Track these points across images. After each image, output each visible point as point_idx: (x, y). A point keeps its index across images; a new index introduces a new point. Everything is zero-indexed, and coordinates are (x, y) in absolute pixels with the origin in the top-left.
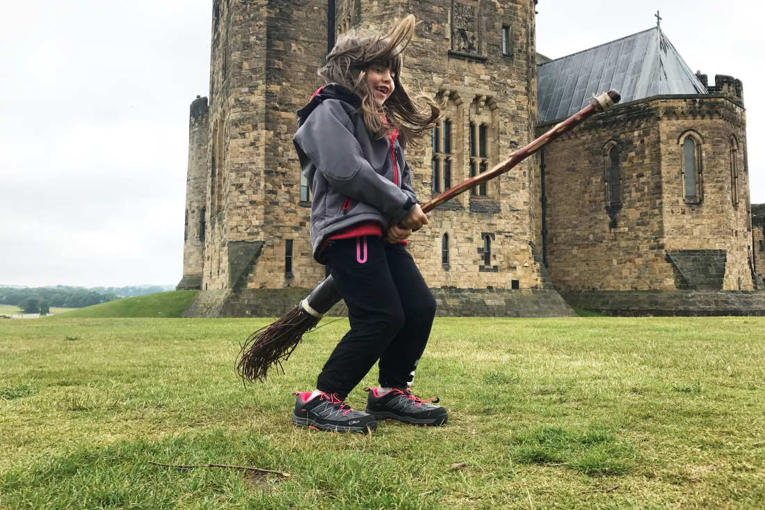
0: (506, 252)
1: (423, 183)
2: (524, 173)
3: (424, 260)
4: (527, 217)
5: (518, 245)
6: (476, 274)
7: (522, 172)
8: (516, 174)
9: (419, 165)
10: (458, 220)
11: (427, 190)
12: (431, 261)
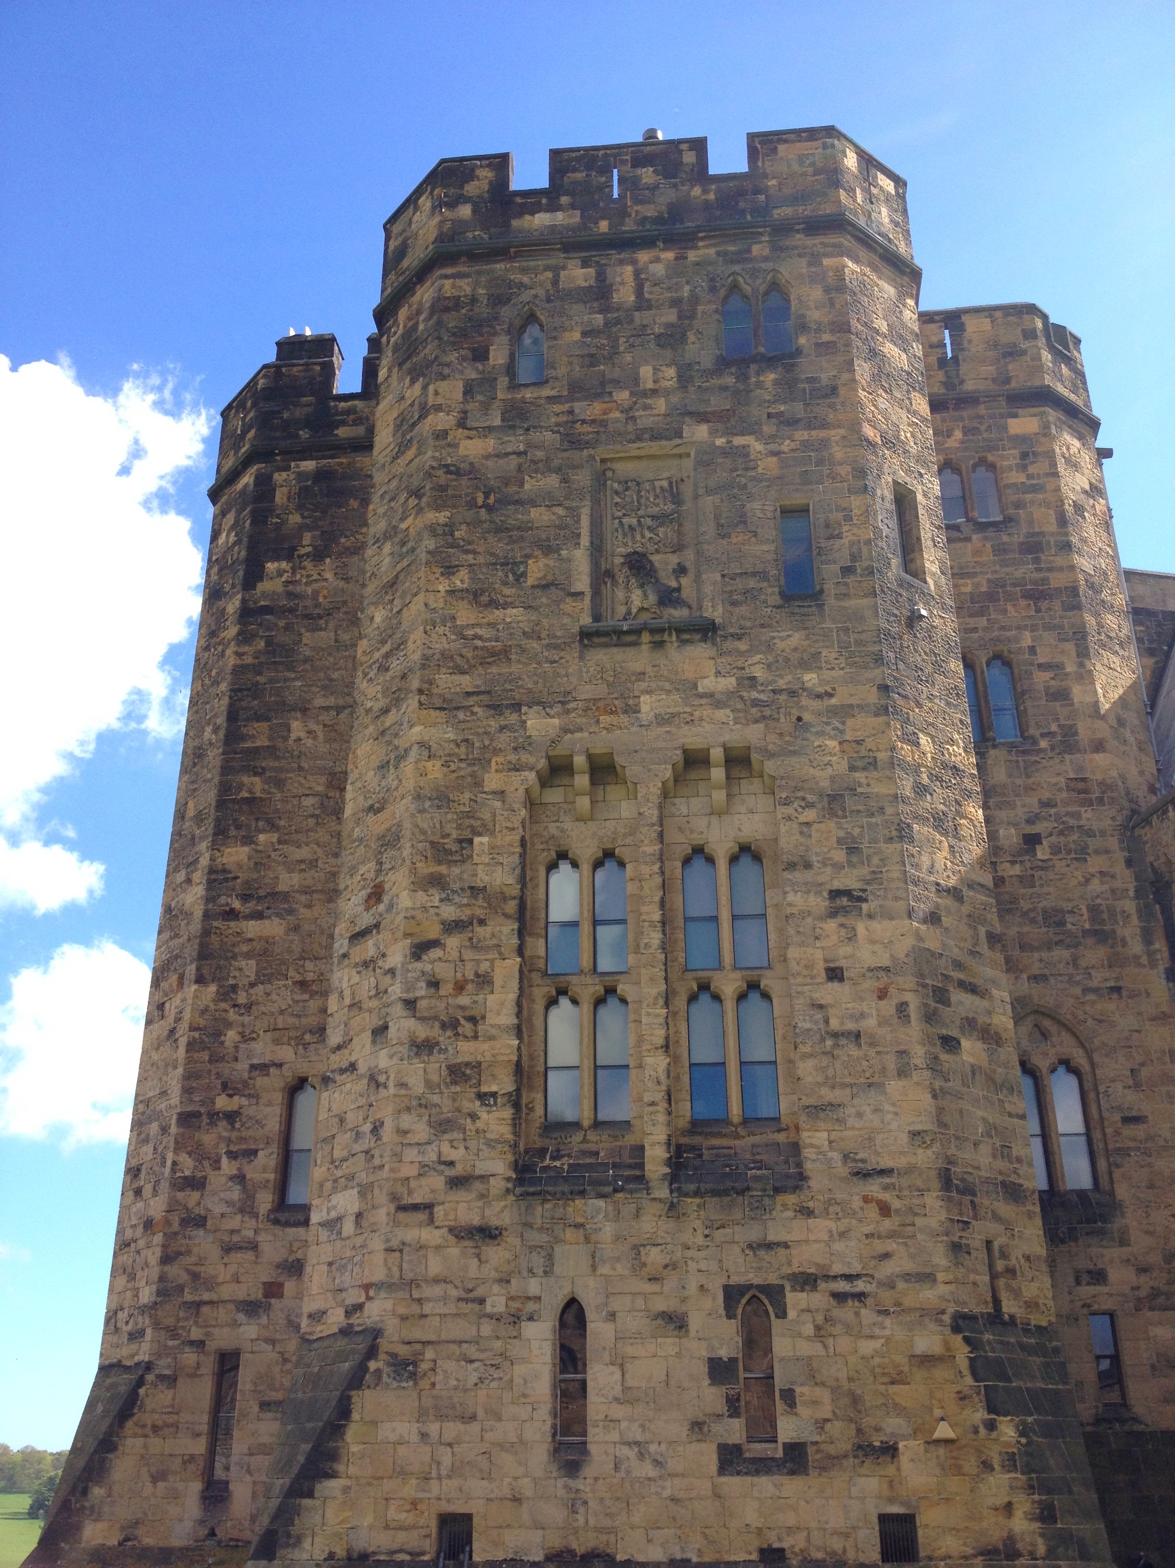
0: (843, 1375)
1: (481, 1096)
2: (902, 1008)
3: (475, 1427)
4: (933, 1200)
5: (900, 1334)
6: (704, 1487)
7: (888, 1007)
8: (863, 1016)
9: (467, 1028)
10: (617, 1238)
11: (493, 1120)
12: (506, 1431)
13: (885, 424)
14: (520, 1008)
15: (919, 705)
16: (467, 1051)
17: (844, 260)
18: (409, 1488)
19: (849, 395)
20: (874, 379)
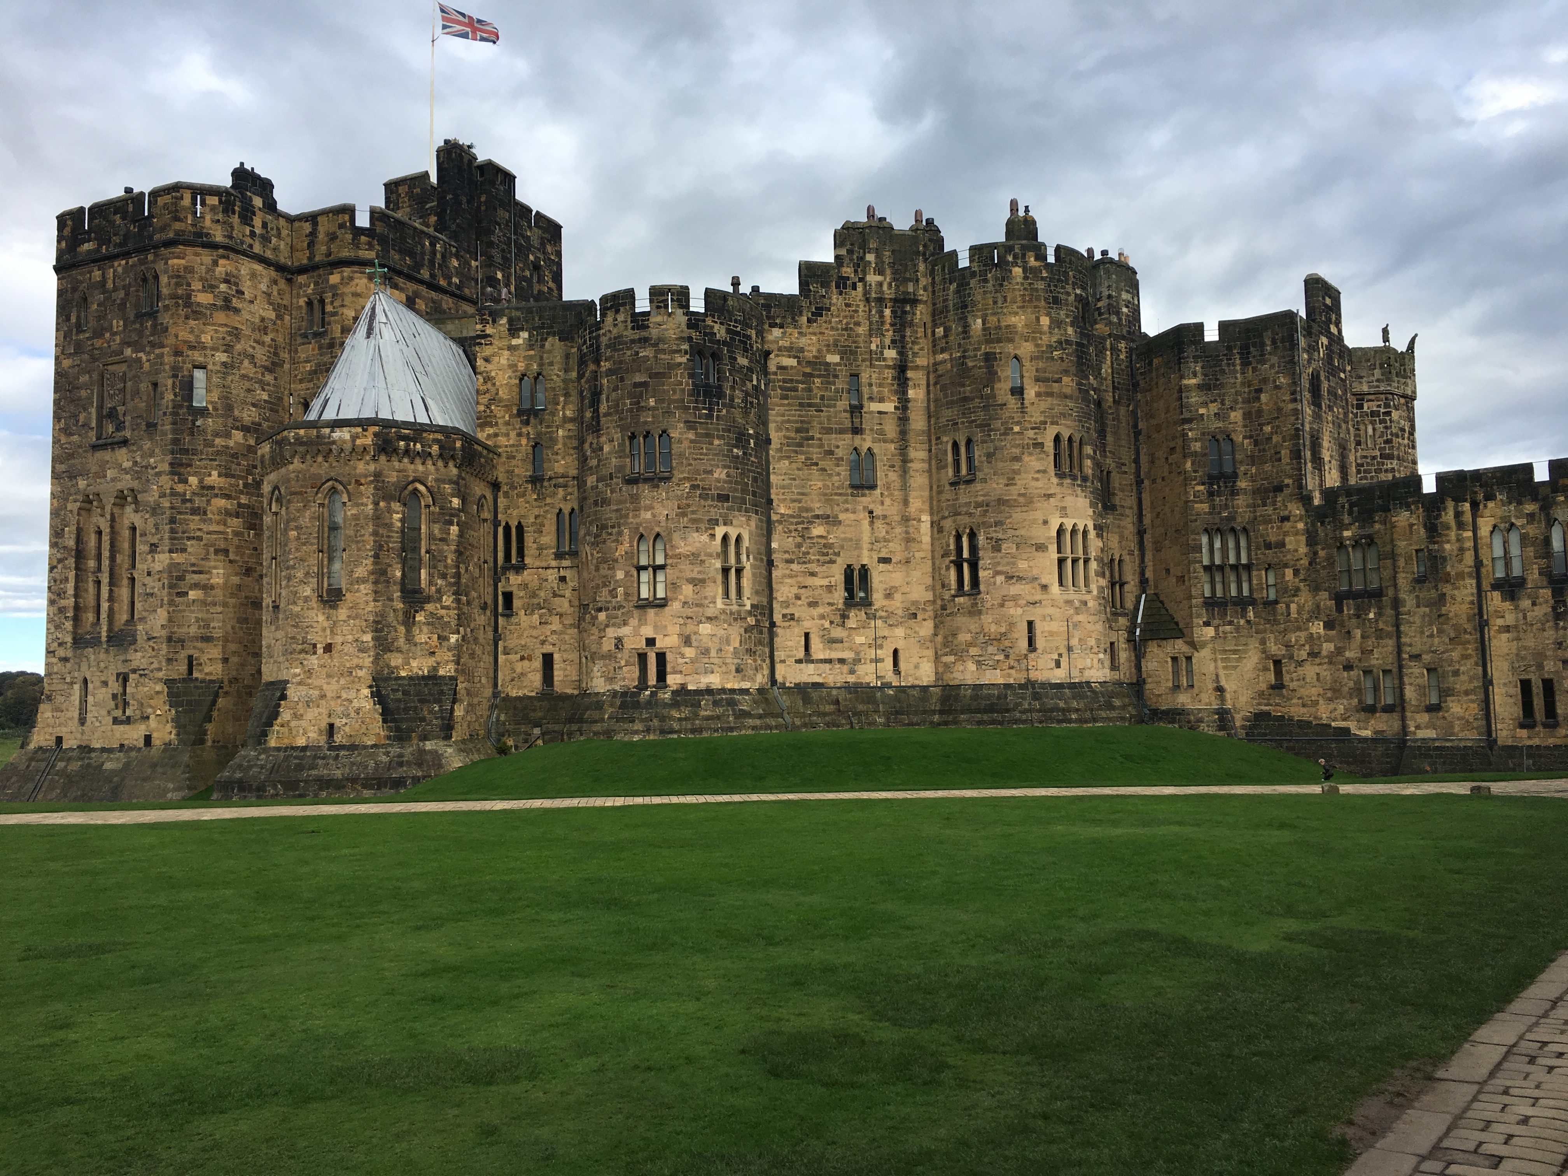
0: (140, 697)
3: (63, 713)
5: (153, 685)
6: (109, 728)
8: (155, 587)
9: (63, 595)
10: (95, 660)
11: (69, 625)
12: (69, 714)
13: (191, 338)
14: (76, 588)
15: (190, 465)
16: (63, 603)
17: (176, 261)
18: (50, 730)
19: (172, 331)
20: (187, 318)
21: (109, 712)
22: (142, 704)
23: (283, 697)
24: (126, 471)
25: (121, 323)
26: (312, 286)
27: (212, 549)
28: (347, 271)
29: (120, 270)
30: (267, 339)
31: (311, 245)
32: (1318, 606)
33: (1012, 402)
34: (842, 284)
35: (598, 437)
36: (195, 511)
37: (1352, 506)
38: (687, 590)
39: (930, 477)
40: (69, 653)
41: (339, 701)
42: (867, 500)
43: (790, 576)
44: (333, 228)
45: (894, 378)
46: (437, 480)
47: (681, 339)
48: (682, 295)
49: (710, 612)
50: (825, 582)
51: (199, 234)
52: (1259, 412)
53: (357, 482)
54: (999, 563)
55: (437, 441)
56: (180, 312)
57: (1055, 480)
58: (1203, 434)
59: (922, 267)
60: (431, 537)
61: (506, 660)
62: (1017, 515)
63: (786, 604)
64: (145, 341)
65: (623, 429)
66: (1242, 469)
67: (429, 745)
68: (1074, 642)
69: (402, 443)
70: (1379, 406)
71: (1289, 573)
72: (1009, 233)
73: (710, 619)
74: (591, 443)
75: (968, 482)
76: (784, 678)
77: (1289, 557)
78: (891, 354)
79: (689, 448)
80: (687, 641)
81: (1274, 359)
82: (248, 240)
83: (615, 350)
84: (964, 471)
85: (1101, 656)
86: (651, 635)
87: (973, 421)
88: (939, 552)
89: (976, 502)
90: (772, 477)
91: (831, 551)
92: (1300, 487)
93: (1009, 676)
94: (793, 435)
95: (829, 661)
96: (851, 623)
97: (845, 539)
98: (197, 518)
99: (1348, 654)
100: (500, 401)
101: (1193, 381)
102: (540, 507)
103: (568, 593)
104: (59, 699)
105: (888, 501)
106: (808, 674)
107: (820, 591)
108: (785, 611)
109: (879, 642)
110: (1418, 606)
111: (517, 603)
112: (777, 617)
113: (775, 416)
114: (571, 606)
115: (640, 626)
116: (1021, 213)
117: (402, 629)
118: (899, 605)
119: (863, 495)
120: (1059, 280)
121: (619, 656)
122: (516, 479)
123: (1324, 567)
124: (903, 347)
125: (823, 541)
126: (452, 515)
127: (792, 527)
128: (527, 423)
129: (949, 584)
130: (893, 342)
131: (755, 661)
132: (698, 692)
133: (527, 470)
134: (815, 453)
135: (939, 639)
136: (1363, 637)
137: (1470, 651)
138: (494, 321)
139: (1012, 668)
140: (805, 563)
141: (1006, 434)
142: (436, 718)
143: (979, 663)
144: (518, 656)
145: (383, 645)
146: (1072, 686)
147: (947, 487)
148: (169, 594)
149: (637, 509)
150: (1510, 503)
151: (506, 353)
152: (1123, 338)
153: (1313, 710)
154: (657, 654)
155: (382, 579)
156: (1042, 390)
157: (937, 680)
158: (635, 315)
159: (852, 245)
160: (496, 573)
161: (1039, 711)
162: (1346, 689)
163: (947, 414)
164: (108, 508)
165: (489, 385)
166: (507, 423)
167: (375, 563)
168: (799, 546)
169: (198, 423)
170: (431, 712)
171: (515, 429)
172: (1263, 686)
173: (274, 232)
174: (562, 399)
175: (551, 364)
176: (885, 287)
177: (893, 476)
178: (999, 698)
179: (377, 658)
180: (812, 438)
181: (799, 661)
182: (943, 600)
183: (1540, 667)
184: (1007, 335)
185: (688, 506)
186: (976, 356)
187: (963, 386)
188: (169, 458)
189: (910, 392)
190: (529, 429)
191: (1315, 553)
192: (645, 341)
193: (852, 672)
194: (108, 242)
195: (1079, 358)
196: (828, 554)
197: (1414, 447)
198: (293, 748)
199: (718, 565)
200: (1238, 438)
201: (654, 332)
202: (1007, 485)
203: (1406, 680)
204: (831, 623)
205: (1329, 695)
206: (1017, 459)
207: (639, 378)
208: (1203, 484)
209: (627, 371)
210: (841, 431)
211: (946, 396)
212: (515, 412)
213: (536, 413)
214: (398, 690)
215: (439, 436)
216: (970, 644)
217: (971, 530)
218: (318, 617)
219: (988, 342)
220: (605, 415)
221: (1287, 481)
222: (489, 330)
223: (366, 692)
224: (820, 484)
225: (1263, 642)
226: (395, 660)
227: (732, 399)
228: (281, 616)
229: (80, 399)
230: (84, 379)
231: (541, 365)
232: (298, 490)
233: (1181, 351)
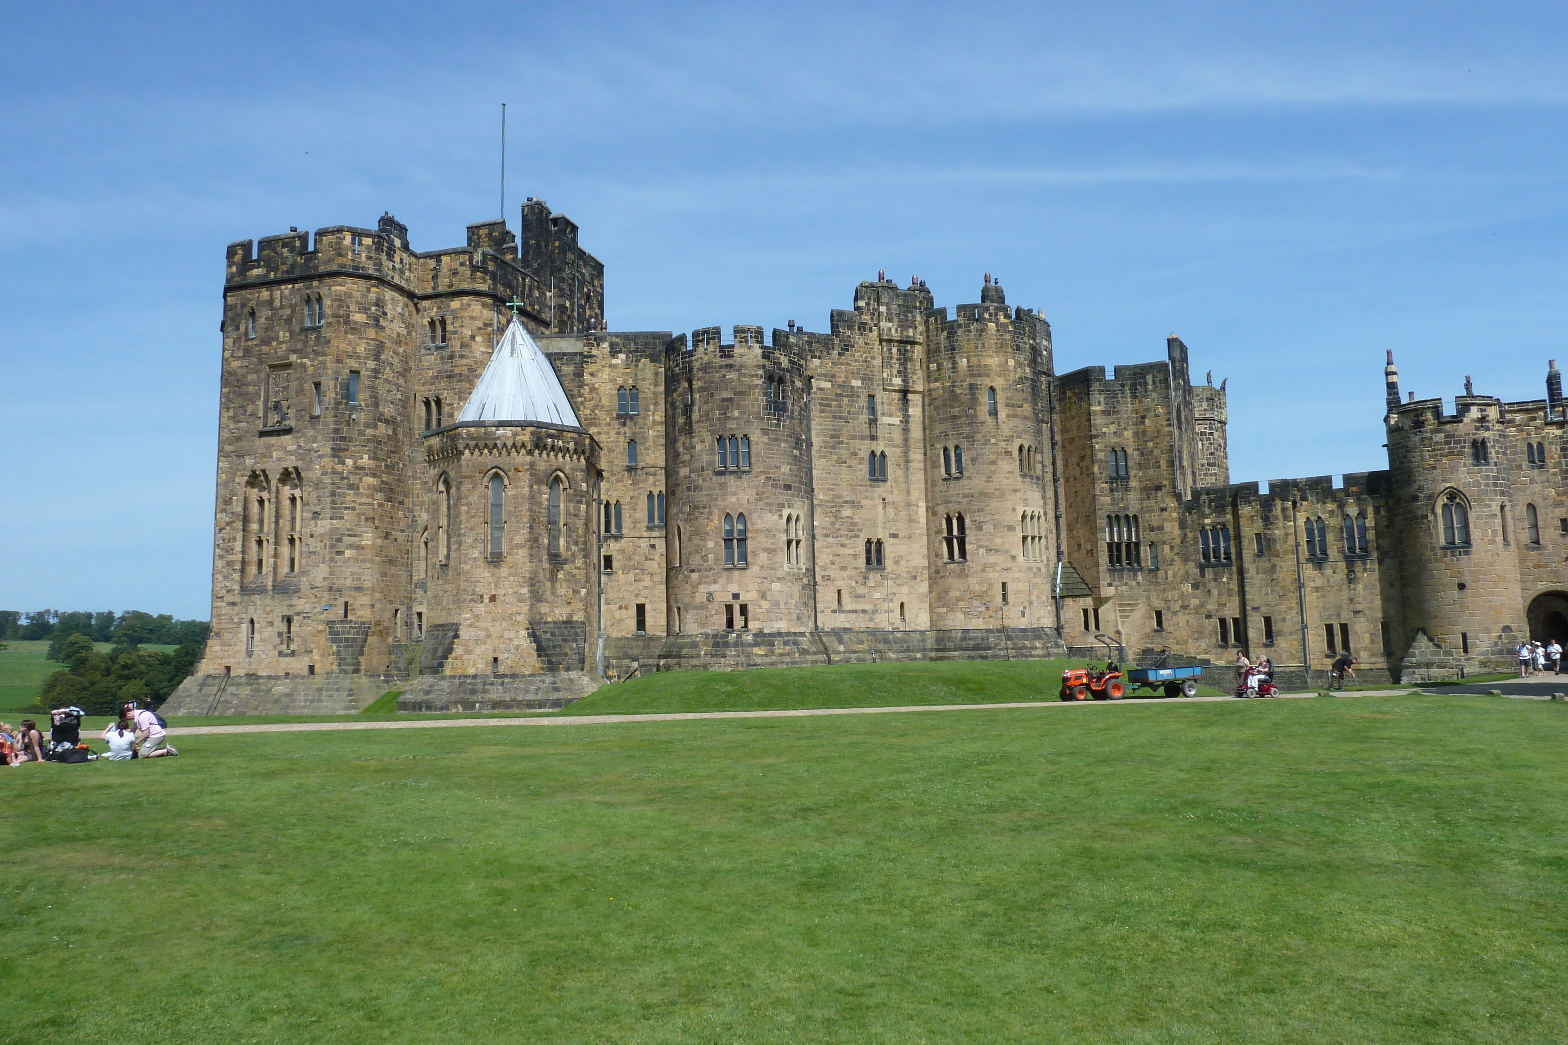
0: (304, 635)
1: (234, 570)
3: (232, 648)
5: (316, 626)
6: (275, 660)
10: (261, 605)
11: (236, 576)
12: (237, 648)
13: (350, 349)
14: (243, 546)
15: (347, 450)
16: (230, 558)
17: (338, 288)
18: (219, 661)
19: (334, 343)
20: (346, 333)
21: (275, 647)
22: (306, 641)
23: (456, 636)
24: (291, 453)
25: (288, 334)
26: (435, 309)
27: (363, 517)
28: (466, 299)
29: (287, 292)
30: (401, 350)
31: (435, 277)
32: (1187, 573)
33: (989, 420)
34: (863, 326)
35: (691, 438)
36: (351, 487)
37: (1211, 501)
38: (763, 557)
39: (926, 474)
40: (237, 599)
41: (502, 640)
42: (881, 490)
43: (827, 547)
44: (456, 265)
45: (899, 400)
46: (572, 469)
47: (758, 366)
48: (759, 334)
49: (780, 574)
50: (852, 552)
51: (357, 268)
52: (1144, 432)
53: (517, 470)
54: (981, 539)
55: (573, 439)
56: (341, 328)
57: (1020, 479)
58: (1106, 447)
59: (918, 318)
60: (568, 513)
61: (608, 610)
62: (994, 504)
63: (824, 568)
64: (309, 350)
65: (712, 432)
66: (1133, 472)
67: (573, 674)
68: (1034, 598)
69: (549, 440)
70: (1206, 428)
71: (1167, 548)
72: (983, 299)
73: (779, 579)
74: (684, 443)
75: (957, 479)
76: (824, 624)
77: (1167, 537)
78: (897, 381)
79: (764, 449)
80: (763, 596)
81: (1154, 395)
82: (391, 273)
83: (706, 372)
84: (953, 470)
85: (1049, 608)
86: (736, 592)
87: (961, 434)
88: (933, 530)
89: (963, 494)
90: (814, 471)
91: (856, 528)
92: (1174, 487)
93: (989, 623)
94: (828, 440)
95: (855, 611)
96: (871, 583)
97: (866, 520)
98: (352, 492)
99: (1209, 607)
100: (603, 406)
101: (1099, 408)
102: (634, 490)
103: (657, 558)
104: (227, 636)
105: (895, 491)
106: (841, 621)
107: (848, 559)
108: (824, 573)
109: (890, 598)
110: (1258, 573)
111: (615, 564)
112: (818, 578)
113: (816, 426)
114: (660, 567)
115: (727, 584)
116: (992, 283)
117: (549, 584)
118: (904, 569)
119: (878, 486)
120: (1020, 333)
121: (710, 606)
122: (615, 468)
123: (1191, 545)
124: (906, 376)
125: (850, 521)
126: (582, 496)
127: (829, 510)
128: (624, 424)
129: (942, 555)
130: (899, 372)
131: (808, 611)
132: (772, 635)
133: (624, 461)
134: (845, 454)
135: (934, 594)
136: (1219, 595)
137: (1293, 605)
138: (598, 345)
139: (991, 617)
140: (837, 537)
141: (985, 444)
142: (575, 654)
143: (966, 613)
144: (617, 606)
145: (536, 597)
146: (1034, 630)
147: (940, 482)
148: (331, 553)
149: (724, 495)
150: (1318, 502)
151: (607, 369)
152: (1044, 373)
153: (1184, 647)
154: (741, 606)
155: (535, 545)
156: (1011, 412)
157: (931, 626)
158: (721, 347)
159: (869, 299)
160: (599, 541)
161: (1012, 649)
162: (1207, 631)
163: (939, 428)
164: (274, 483)
165: (594, 395)
166: (609, 424)
167: (531, 533)
168: (833, 524)
169: (354, 417)
170: (571, 649)
171: (614, 429)
172: (1148, 630)
173: (407, 266)
174: (652, 407)
175: (644, 379)
176: (893, 332)
177: (900, 473)
178: (983, 639)
179: (532, 606)
180: (842, 443)
181: (834, 612)
182: (936, 566)
183: (1339, 615)
184: (985, 372)
185: (764, 493)
186: (962, 386)
187: (953, 407)
188: (330, 444)
189: (910, 410)
190: (626, 429)
191: (1185, 535)
192: (730, 366)
193: (871, 620)
194: (276, 269)
195: (1033, 390)
196: (853, 529)
197: (1226, 458)
198: (465, 676)
199: (785, 538)
200: (1130, 451)
201: (737, 360)
202: (986, 482)
203: (1249, 624)
204: (857, 582)
205: (1195, 636)
206: (993, 462)
207: (726, 395)
208: (1106, 483)
209: (716, 389)
210: (863, 438)
211: (939, 414)
212: (615, 415)
213: (631, 418)
214: (547, 632)
215: (575, 435)
216: (959, 599)
217: (960, 514)
218: (484, 574)
219: (972, 376)
220: (697, 422)
221: (1165, 482)
222: (594, 352)
223: (524, 633)
224: (848, 477)
225: (1148, 598)
226: (544, 608)
227: (792, 413)
228: (450, 573)
229: (247, 394)
230: (252, 377)
231: (636, 380)
232: (468, 474)
233: (1089, 386)
